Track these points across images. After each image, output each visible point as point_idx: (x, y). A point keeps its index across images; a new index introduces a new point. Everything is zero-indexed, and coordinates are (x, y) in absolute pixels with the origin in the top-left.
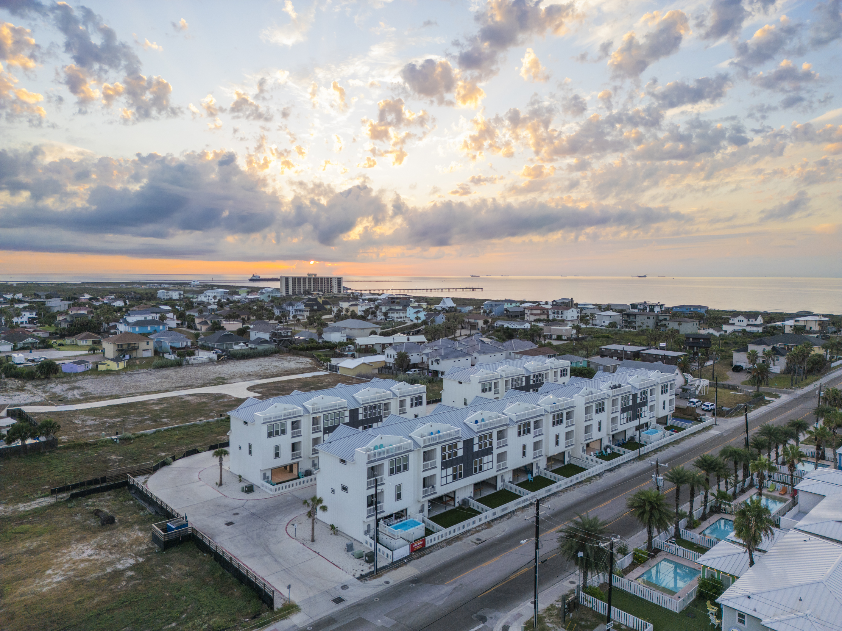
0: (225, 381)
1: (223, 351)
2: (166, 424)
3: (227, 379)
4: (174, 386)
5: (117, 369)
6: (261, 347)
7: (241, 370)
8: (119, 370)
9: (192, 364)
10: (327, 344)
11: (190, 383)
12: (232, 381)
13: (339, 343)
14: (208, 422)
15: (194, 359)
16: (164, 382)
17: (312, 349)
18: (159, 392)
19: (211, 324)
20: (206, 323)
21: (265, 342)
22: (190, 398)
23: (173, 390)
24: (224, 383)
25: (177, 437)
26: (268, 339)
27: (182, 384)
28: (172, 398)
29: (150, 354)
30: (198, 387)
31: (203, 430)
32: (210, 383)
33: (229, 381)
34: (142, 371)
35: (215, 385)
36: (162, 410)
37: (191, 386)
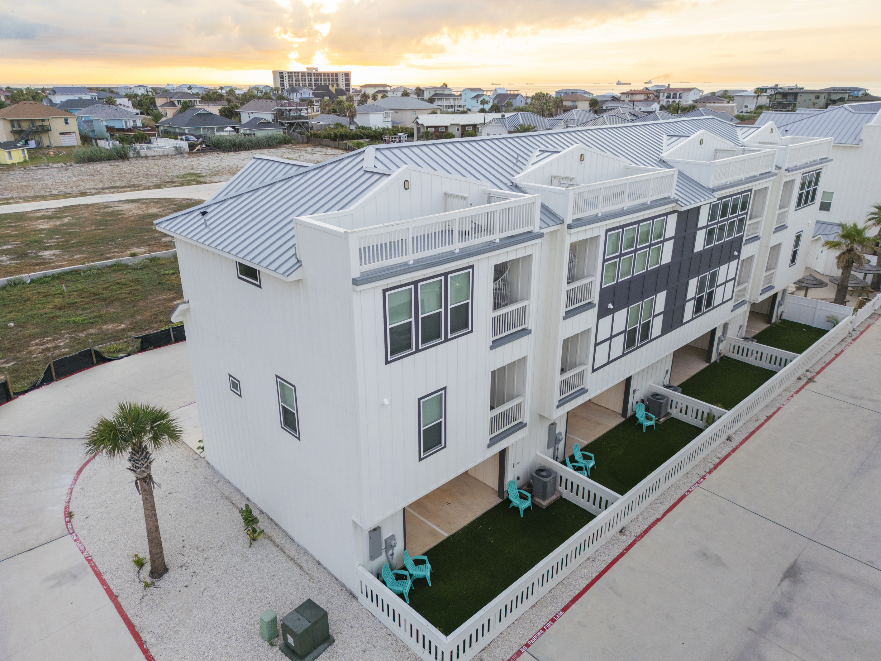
0: (202, 179)
1: (198, 137)
2: (44, 264)
3: (205, 176)
4: (101, 185)
5: (9, 162)
6: (261, 133)
7: (231, 164)
8: (14, 164)
9: (146, 157)
10: (366, 131)
11: (134, 182)
12: (216, 179)
13: (384, 129)
14: (153, 260)
15: (148, 148)
16: (83, 181)
17: (343, 137)
18: (67, 195)
19: (179, 106)
20: (172, 104)
21: (266, 124)
22: (125, 207)
23: (96, 194)
24: (199, 183)
25: (58, 301)
26: (271, 121)
27: (118, 184)
28: (88, 206)
29: (74, 140)
30: (148, 188)
31: (137, 281)
32: (172, 182)
33: (208, 179)
34: (55, 165)
35: (183, 185)
36: (52, 232)
37: (135, 187)
